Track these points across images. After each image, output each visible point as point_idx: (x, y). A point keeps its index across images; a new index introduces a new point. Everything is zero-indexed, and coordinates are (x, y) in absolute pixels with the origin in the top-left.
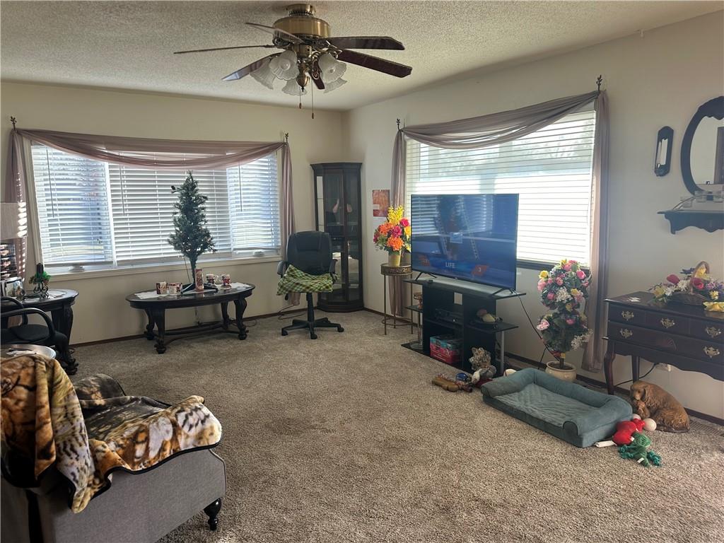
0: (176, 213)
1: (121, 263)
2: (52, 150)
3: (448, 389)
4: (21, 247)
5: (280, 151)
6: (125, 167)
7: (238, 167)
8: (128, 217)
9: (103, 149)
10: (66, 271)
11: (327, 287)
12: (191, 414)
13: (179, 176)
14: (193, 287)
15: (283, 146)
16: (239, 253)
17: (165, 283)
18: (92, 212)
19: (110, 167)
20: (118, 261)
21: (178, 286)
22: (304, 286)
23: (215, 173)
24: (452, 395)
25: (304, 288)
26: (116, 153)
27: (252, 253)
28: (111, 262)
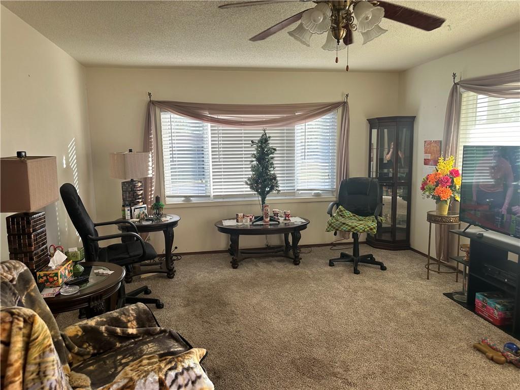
0: (252, 161)
1: (216, 197)
2: (173, 115)
3: (492, 359)
4: (151, 183)
5: (340, 110)
6: (221, 127)
7: (304, 124)
8: (222, 163)
9: (207, 113)
10: (180, 201)
11: (371, 229)
12: (182, 373)
13: (256, 133)
14: (261, 219)
15: (344, 105)
16: (301, 193)
17: (242, 214)
18: (199, 159)
19: (211, 126)
20: (214, 196)
21: (251, 217)
22: (350, 226)
23: (287, 130)
24: (498, 368)
25: (349, 228)
26: (216, 116)
27: (311, 193)
28: (209, 196)
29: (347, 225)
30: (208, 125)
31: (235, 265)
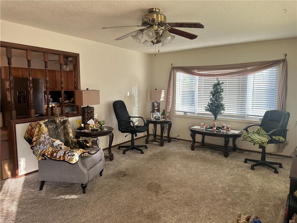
1: (198, 114)
5: (281, 65)
6: (203, 78)
7: (253, 75)
8: (203, 96)
9: (196, 71)
10: (182, 114)
12: (70, 152)
15: (284, 61)
16: (251, 117)
17: (203, 124)
18: (192, 94)
19: (199, 78)
20: (197, 113)
21: (207, 126)
23: (242, 78)
27: (258, 118)
28: (195, 113)
29: (251, 138)
30: (197, 77)
31: (193, 148)
